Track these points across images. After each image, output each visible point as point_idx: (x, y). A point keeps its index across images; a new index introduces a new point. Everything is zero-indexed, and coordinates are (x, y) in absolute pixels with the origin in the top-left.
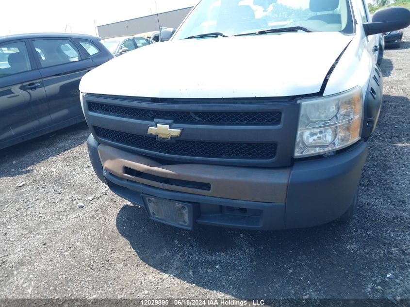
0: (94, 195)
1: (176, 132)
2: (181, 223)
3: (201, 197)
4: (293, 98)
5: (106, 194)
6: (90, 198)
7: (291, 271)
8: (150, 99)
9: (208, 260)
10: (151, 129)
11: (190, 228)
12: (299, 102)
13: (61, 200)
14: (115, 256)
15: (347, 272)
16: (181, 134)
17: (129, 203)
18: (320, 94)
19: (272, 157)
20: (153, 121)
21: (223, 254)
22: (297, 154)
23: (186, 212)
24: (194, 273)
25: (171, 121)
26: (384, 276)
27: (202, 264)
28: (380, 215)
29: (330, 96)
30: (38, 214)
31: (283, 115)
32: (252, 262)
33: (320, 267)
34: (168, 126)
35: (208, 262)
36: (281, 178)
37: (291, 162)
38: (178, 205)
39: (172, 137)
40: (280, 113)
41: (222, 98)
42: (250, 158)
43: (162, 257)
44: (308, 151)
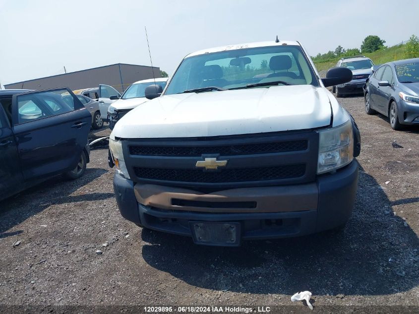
0: (107, 242)
1: (223, 163)
2: (228, 242)
3: (248, 215)
4: (313, 130)
5: (118, 240)
6: (105, 245)
7: (319, 270)
8: (196, 139)
9: (249, 275)
10: (200, 163)
11: (237, 245)
12: (317, 132)
13: (74, 251)
14: (163, 286)
15: (360, 263)
16: (227, 164)
17: (147, 244)
18: (330, 126)
19: (302, 175)
20: (200, 156)
21: (260, 268)
22: (320, 171)
23: (233, 231)
24: (243, 285)
25: (218, 155)
26: (387, 261)
27: (246, 278)
28: (362, 222)
29: (337, 127)
30: (56, 266)
31: (309, 142)
32: (286, 269)
33: (339, 263)
34: (215, 159)
35: (250, 276)
36: (312, 190)
37: (316, 178)
38: (227, 225)
39: (219, 167)
40: (306, 141)
41: (262, 133)
42: (285, 178)
43: (207, 279)
44: (323, 169)
